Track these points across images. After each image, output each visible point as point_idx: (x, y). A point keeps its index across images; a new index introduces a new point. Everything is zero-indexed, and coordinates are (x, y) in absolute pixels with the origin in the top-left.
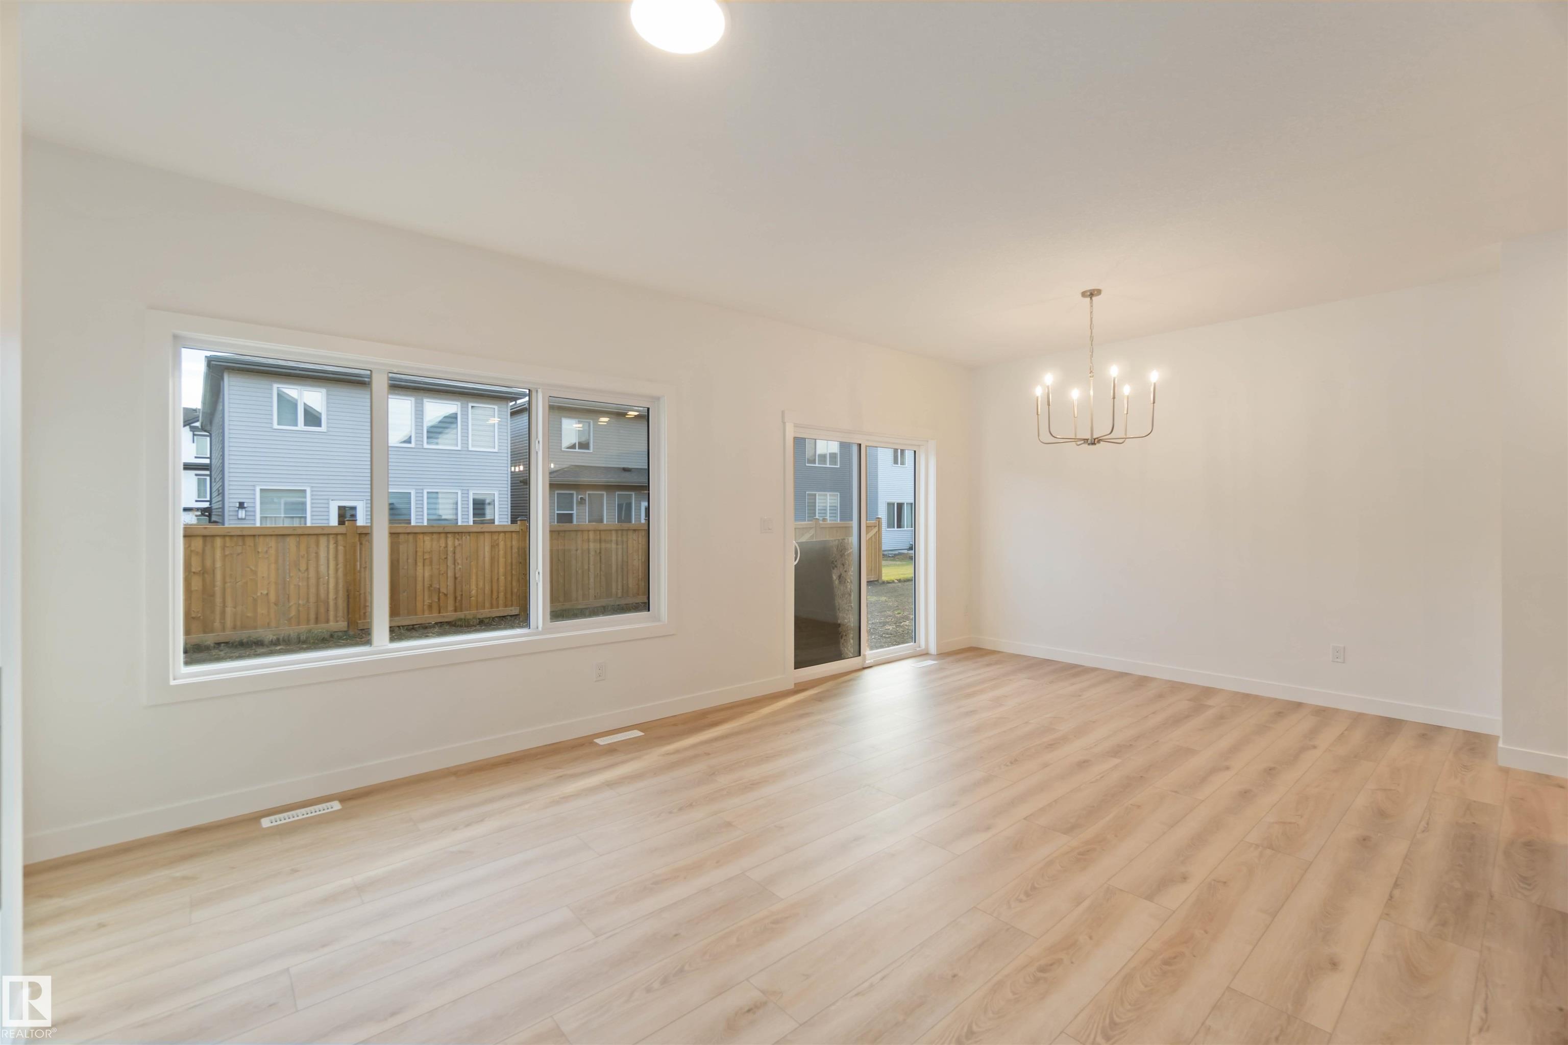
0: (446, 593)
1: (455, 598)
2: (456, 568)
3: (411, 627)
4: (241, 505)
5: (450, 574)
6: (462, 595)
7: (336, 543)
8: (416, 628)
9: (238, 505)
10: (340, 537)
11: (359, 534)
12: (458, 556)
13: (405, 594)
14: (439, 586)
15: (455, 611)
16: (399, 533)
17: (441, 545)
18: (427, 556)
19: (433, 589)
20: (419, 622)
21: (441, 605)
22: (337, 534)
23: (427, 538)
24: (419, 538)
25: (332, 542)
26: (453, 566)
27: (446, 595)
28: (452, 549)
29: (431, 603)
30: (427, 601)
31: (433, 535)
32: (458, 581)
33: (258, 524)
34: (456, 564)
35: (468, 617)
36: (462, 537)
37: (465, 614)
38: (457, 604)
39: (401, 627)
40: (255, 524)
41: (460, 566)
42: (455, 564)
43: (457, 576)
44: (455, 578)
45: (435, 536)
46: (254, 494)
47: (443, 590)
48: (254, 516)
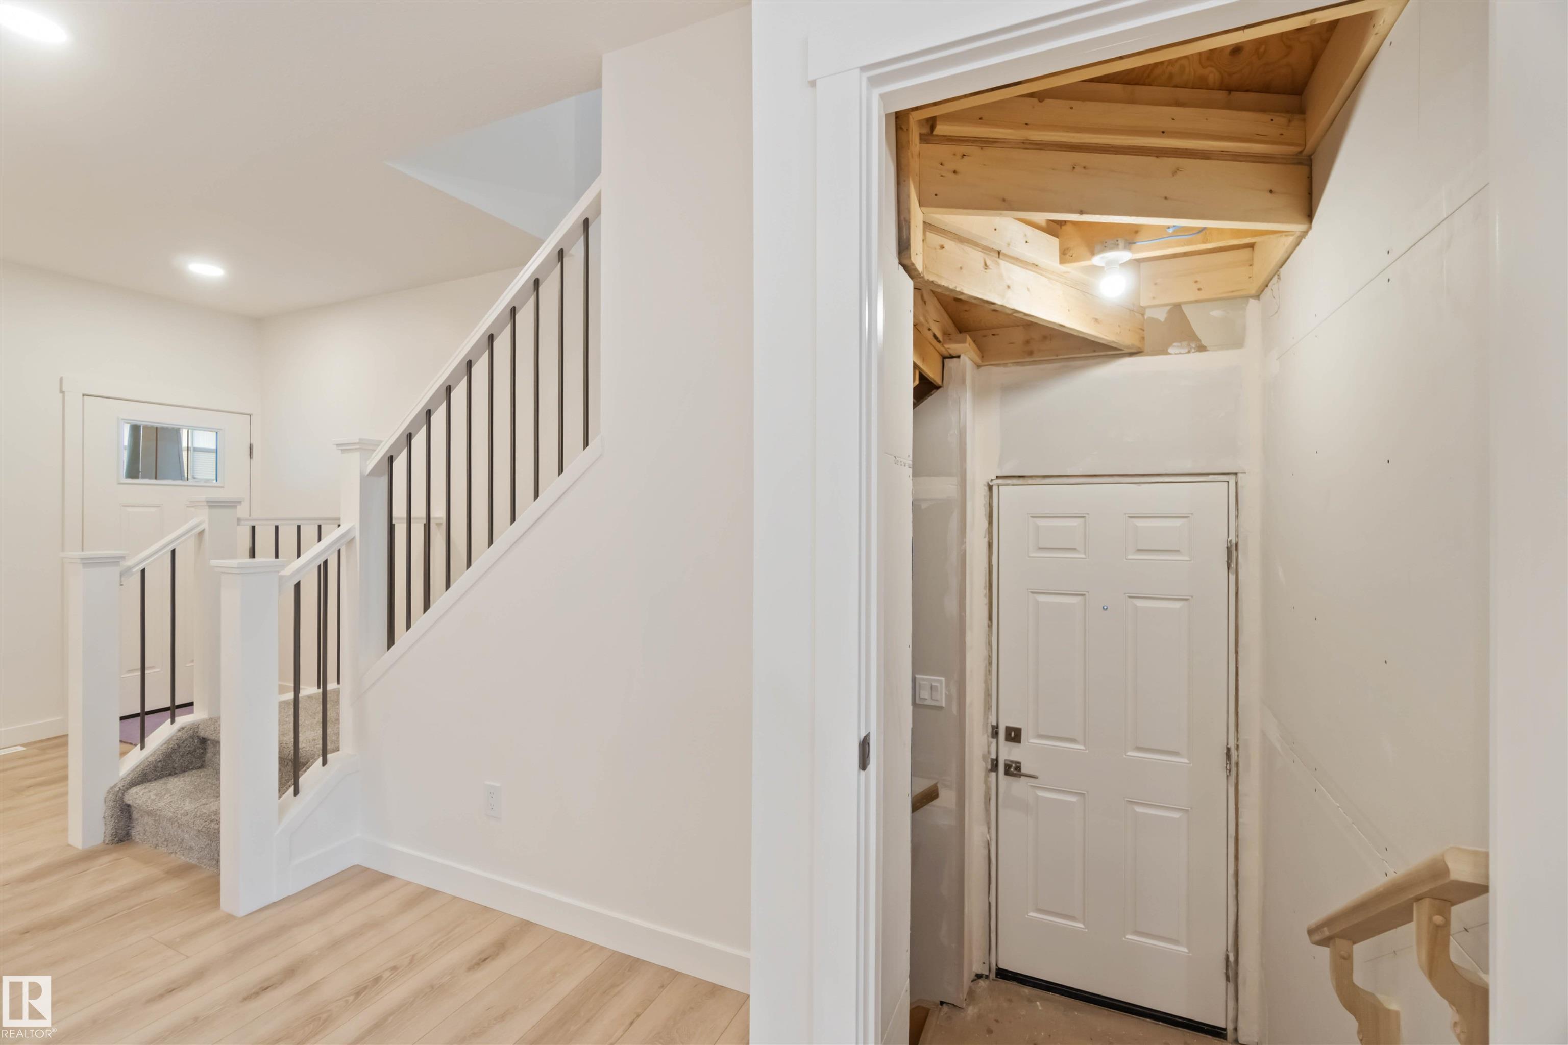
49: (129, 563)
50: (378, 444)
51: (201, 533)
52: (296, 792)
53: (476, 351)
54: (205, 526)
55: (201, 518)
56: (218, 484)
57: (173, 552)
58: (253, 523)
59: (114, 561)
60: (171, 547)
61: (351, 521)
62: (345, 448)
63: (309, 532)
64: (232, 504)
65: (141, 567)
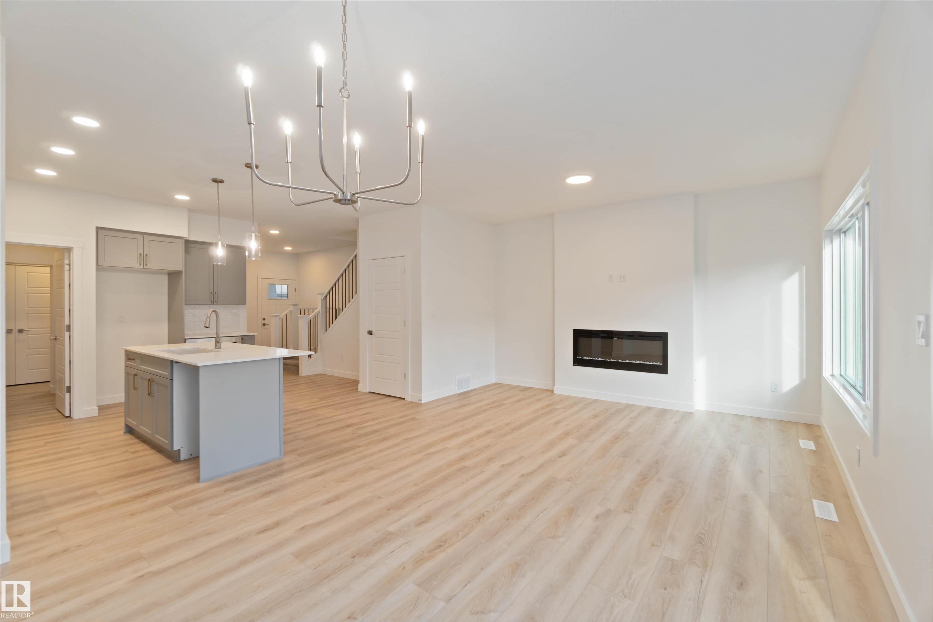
49: (280, 317)
50: (324, 293)
51: (291, 311)
52: (311, 358)
53: (343, 272)
54: (292, 310)
55: (291, 308)
56: (288, 299)
57: (287, 315)
58: (305, 309)
59: (278, 316)
60: (286, 314)
61: (319, 308)
62: (318, 294)
63: (311, 311)
64: (297, 305)
65: (282, 318)
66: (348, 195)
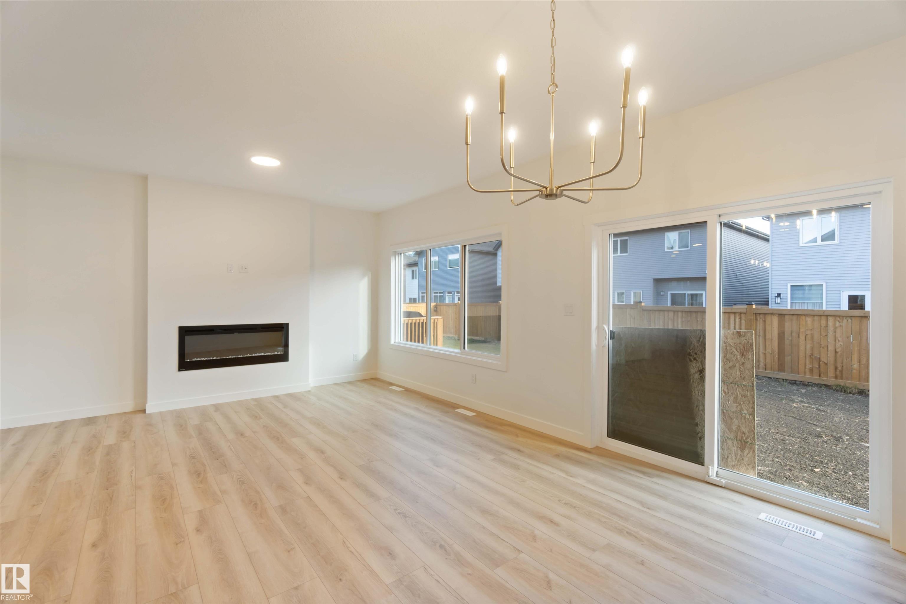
0: (826, 362)
1: (836, 368)
2: (837, 344)
3: (794, 382)
4: (779, 295)
5: (831, 348)
6: (843, 366)
7: (740, 318)
8: (797, 383)
9: (776, 295)
10: (742, 315)
11: (756, 314)
12: (838, 335)
13: (790, 357)
14: (820, 356)
15: (836, 377)
16: (785, 314)
17: (822, 325)
18: (809, 332)
19: (814, 357)
20: (800, 380)
21: (822, 370)
22: (741, 313)
23: (809, 320)
24: (802, 319)
25: (738, 317)
26: (833, 342)
27: (826, 364)
28: (832, 329)
29: (812, 368)
30: (808, 366)
31: (814, 317)
32: (838, 355)
33: (789, 307)
34: (837, 341)
35: (847, 385)
36: (843, 320)
37: (845, 382)
38: (838, 373)
39: (785, 380)
40: (787, 307)
41: (840, 343)
42: (835, 341)
43: (838, 350)
44: (836, 352)
45: (816, 318)
46: (787, 288)
47: (823, 359)
48: (787, 302)
66: (554, 189)
